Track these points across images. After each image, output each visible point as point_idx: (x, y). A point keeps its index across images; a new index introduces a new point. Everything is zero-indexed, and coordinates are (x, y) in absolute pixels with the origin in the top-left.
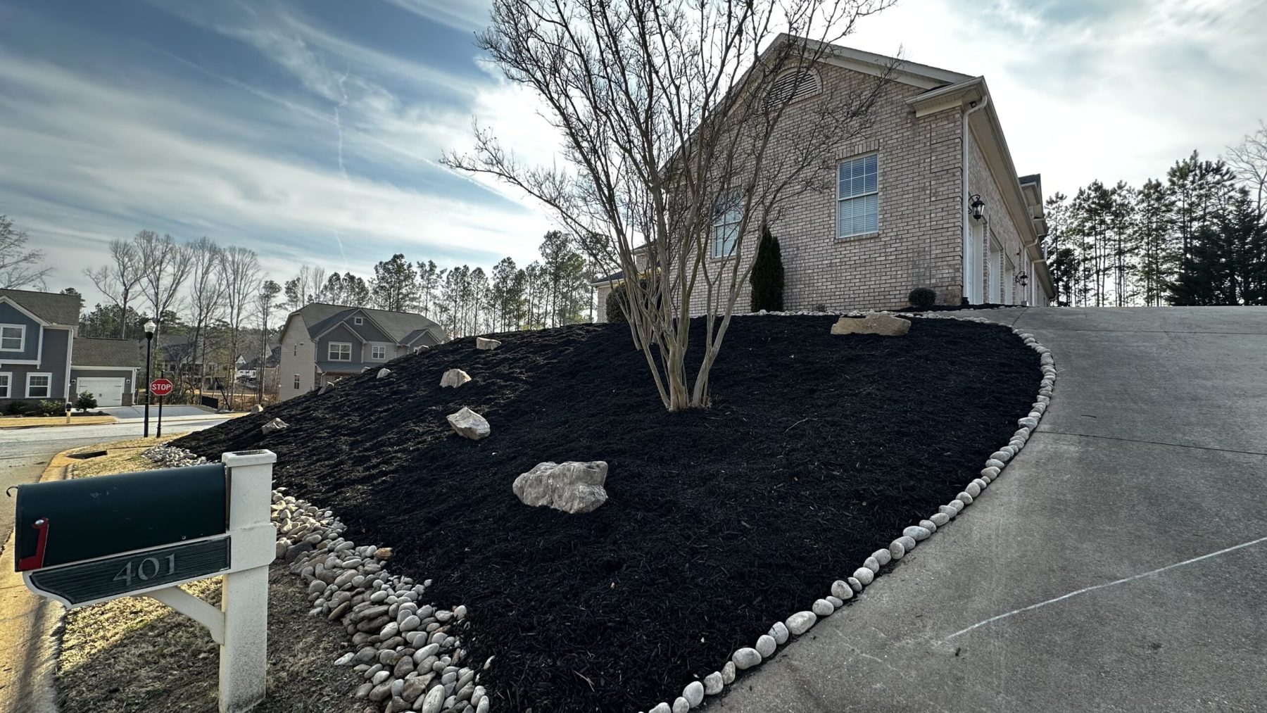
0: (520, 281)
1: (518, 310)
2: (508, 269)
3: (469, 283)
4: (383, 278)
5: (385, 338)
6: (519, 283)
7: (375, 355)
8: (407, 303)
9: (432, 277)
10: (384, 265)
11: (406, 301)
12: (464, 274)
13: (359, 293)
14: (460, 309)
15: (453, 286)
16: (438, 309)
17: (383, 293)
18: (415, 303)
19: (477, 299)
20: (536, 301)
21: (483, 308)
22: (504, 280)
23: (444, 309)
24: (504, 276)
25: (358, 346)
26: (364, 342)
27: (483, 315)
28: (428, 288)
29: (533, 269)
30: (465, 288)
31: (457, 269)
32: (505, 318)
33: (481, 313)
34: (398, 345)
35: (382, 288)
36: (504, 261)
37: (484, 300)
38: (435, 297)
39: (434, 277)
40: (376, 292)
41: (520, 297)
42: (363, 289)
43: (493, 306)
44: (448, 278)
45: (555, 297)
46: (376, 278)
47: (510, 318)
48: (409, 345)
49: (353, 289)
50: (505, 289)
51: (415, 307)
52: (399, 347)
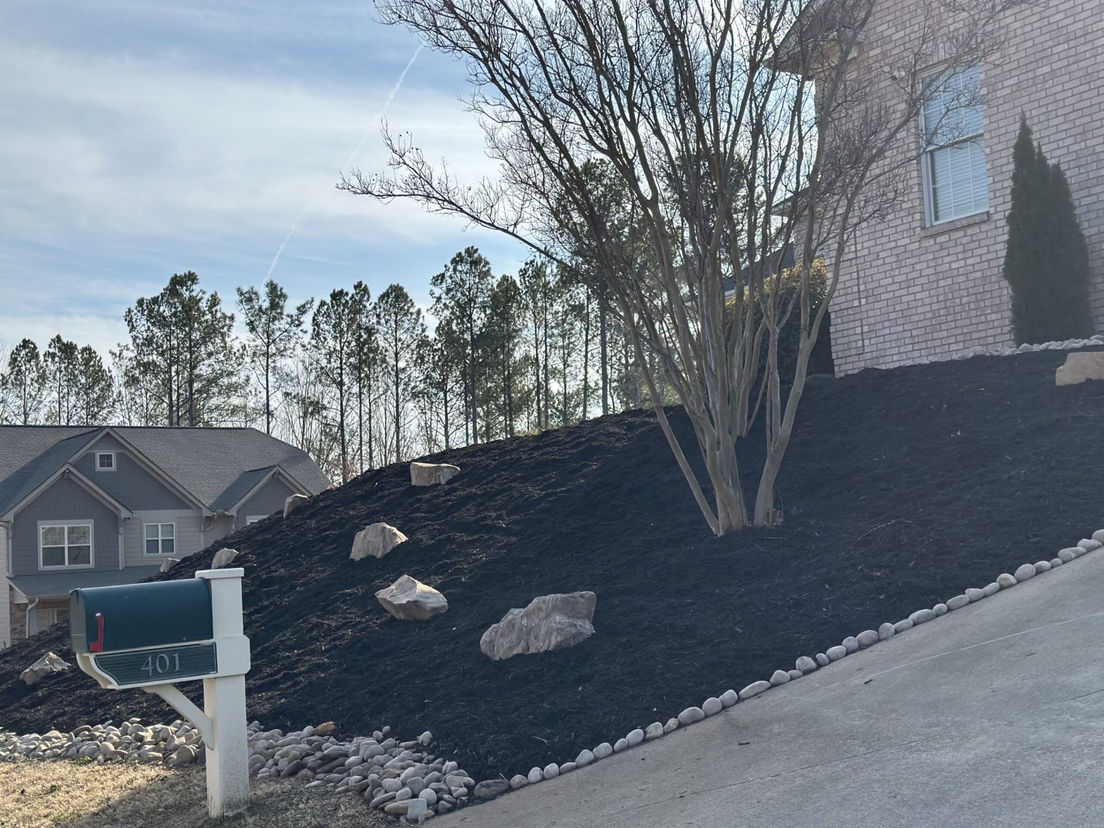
0: (506, 310)
1: (507, 390)
2: (471, 280)
3: (370, 331)
4: (149, 341)
5: (173, 498)
6: (505, 317)
7: (153, 546)
8: (214, 401)
9: (277, 325)
10: (148, 307)
11: (209, 397)
12: (356, 307)
13: (88, 388)
14: (354, 402)
15: (331, 343)
16: (296, 410)
17: (150, 382)
18: (235, 401)
19: (398, 372)
20: (555, 361)
21: (415, 396)
22: (463, 310)
23: (313, 408)
24: (464, 299)
25: (110, 524)
26: (124, 513)
27: (417, 412)
28: (267, 355)
29: (539, 273)
30: (360, 345)
31: (337, 296)
32: (476, 415)
33: (411, 409)
34: (206, 513)
35: (147, 367)
36: (459, 259)
37: (416, 373)
38: (288, 377)
39: (283, 324)
40: (132, 381)
41: (509, 354)
42: (97, 375)
43: (441, 386)
44: (315, 323)
45: (603, 344)
46: (130, 342)
47: (488, 414)
48: (233, 512)
49: (72, 380)
50: (467, 336)
51: (234, 411)
52: (209, 519)
